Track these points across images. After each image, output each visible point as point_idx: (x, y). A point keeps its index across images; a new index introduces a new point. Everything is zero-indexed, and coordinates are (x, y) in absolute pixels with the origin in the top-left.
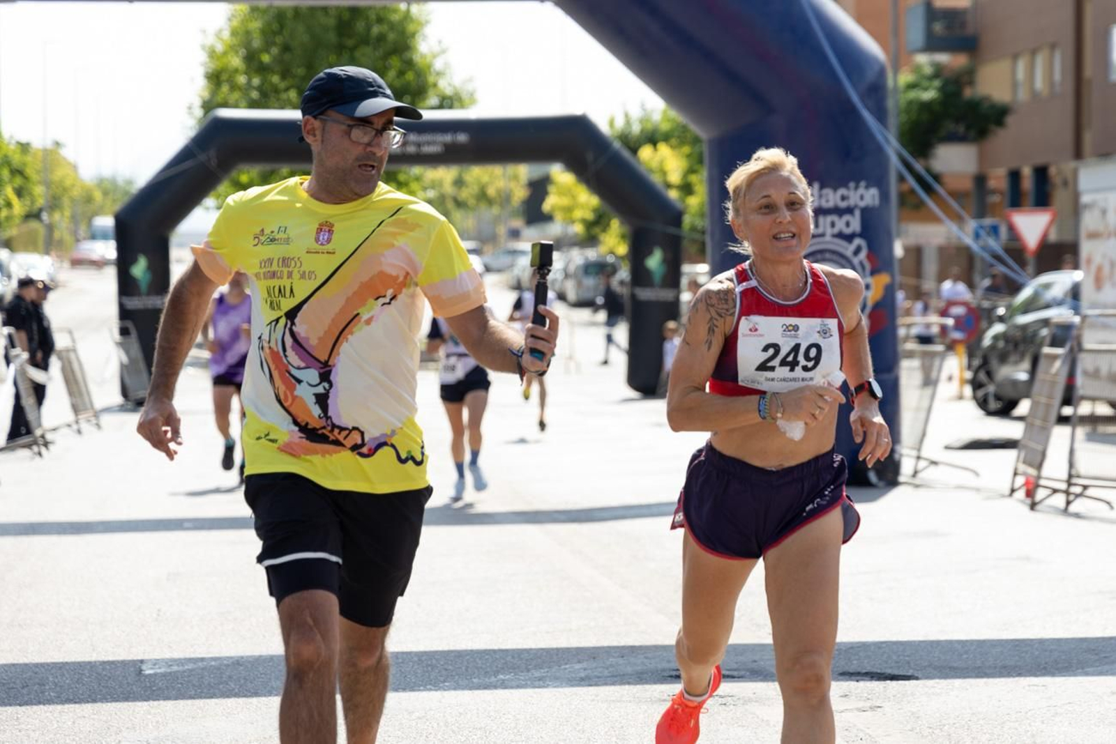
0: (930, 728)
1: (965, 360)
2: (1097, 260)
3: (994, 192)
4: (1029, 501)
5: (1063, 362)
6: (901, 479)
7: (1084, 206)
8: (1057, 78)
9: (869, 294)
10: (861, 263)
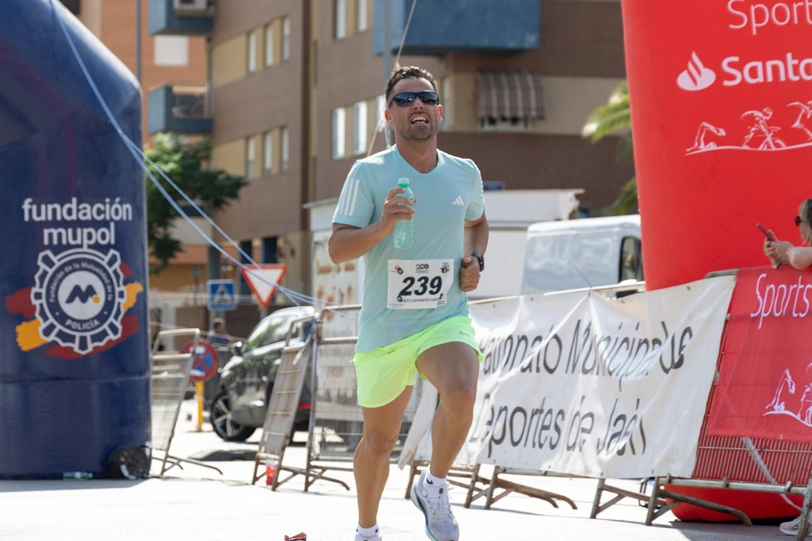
2: (329, 291)
3: (227, 262)
4: (270, 485)
6: (151, 474)
7: (317, 243)
8: (286, 157)
9: (123, 301)
10: (115, 272)
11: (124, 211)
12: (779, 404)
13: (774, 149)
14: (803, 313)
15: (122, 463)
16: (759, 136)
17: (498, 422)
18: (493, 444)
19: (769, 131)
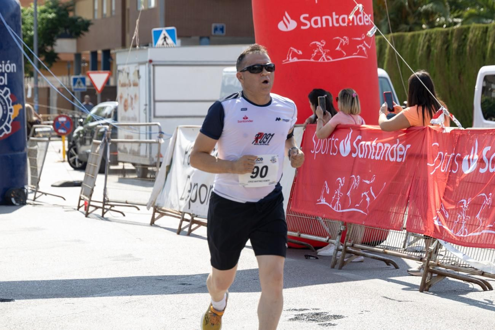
0: (15, 325)
1: (66, 143)
2: (125, 96)
3: (85, 62)
4: (85, 212)
5: (101, 147)
6: (28, 201)
7: (119, 71)
8: (114, 8)
9: (12, 114)
10: (8, 99)
11: (12, 67)
12: (323, 199)
13: (326, 61)
14: (335, 153)
15: (12, 197)
16: (319, 54)
17: (194, 190)
18: (191, 202)
19: (324, 52)
